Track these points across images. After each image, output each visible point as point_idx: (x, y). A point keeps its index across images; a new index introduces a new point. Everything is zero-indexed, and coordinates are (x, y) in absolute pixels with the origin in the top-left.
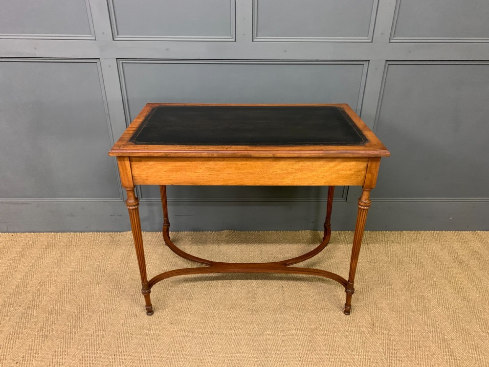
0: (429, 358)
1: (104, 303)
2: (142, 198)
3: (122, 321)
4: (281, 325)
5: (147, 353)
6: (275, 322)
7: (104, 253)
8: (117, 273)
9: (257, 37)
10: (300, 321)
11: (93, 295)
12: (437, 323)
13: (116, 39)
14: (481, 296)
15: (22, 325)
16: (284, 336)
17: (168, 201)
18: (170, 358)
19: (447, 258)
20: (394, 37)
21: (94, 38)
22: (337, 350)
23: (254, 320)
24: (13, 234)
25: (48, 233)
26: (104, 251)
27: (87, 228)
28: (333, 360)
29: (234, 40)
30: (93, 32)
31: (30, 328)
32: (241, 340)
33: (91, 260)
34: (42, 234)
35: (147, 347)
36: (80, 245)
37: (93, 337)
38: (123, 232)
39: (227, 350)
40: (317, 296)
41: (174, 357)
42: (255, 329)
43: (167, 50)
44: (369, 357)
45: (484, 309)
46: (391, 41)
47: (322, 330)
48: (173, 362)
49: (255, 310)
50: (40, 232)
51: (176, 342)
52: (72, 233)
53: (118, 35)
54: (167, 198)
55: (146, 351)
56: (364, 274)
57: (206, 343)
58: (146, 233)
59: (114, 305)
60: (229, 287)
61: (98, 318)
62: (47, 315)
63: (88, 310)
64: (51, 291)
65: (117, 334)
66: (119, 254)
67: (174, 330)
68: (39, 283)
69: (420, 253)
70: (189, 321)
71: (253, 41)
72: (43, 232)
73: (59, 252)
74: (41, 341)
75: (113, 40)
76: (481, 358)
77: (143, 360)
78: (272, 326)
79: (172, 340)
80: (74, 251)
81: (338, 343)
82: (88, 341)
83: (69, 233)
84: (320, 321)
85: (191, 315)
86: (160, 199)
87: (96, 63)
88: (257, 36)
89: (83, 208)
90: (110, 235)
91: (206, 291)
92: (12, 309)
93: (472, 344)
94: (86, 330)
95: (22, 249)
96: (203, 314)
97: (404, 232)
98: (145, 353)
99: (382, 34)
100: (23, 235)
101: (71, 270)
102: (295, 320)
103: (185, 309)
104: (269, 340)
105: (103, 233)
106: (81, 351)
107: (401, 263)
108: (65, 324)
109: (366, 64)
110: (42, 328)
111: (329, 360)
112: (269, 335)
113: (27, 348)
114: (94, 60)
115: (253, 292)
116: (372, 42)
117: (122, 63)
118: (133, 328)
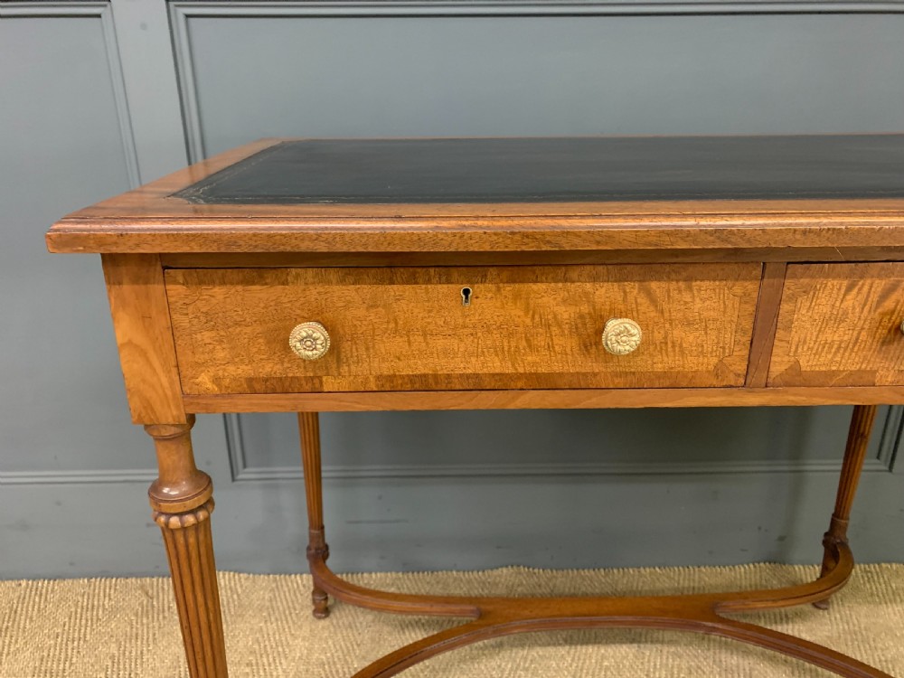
2: (245, 466)
17: (323, 474)
26: (113, 649)
27: (71, 564)
52: (24, 583)
54: (323, 468)
58: (256, 576)
83: (14, 584)
86: (298, 471)
87: (99, 16)
89: (59, 504)
90: (142, 587)
105: (123, 582)
114: (93, 8)
117: (188, 16)
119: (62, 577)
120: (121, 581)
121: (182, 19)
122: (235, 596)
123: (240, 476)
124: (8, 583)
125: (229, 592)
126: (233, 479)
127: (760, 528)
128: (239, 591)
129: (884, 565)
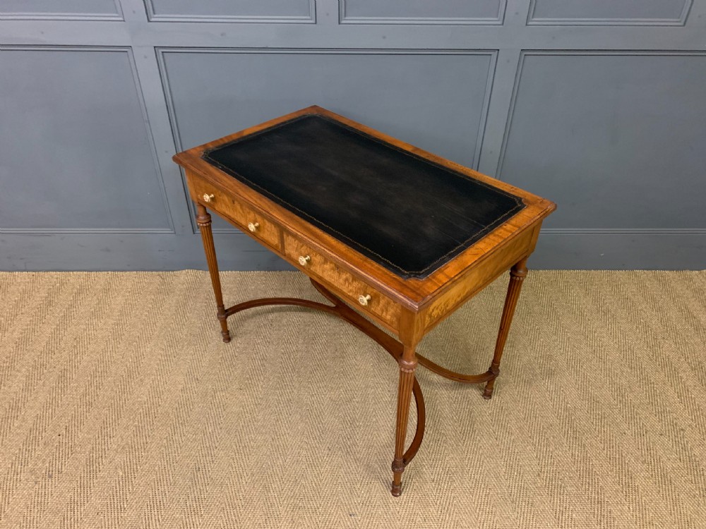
0: (545, 430)
1: (158, 364)
3: (180, 387)
4: (373, 390)
5: (212, 424)
6: (367, 387)
7: (153, 299)
9: (346, 18)
11: (143, 355)
12: (562, 389)
13: (152, 20)
14: (622, 356)
15: (60, 391)
16: (375, 403)
19: (589, 307)
20: (533, 17)
21: (121, 19)
23: (341, 384)
24: (34, 273)
25: (78, 273)
26: (153, 297)
27: (129, 265)
29: (313, 21)
30: (119, 10)
31: (70, 394)
32: (324, 408)
33: (138, 309)
34: (71, 273)
35: (212, 417)
36: (122, 289)
37: (146, 406)
38: (177, 271)
39: (307, 420)
42: (341, 396)
43: (222, 35)
44: (474, 429)
45: (622, 372)
46: (530, 23)
48: (244, 435)
49: (342, 373)
50: (68, 271)
52: (110, 272)
53: (154, 13)
55: (211, 421)
56: (481, 327)
57: (282, 412)
59: (170, 367)
61: (151, 382)
62: (89, 378)
63: (139, 373)
64: (91, 349)
65: (176, 402)
66: (172, 301)
67: (244, 397)
68: (75, 339)
69: (556, 300)
70: (262, 387)
71: (339, 23)
72: (73, 271)
73: (95, 298)
74: (85, 410)
75: (149, 21)
76: (605, 430)
79: (241, 408)
80: (115, 297)
82: (141, 410)
83: (106, 273)
87: (126, 52)
88: (345, 16)
89: (121, 241)
90: (159, 275)
91: (283, 349)
92: (45, 371)
93: (599, 414)
94: (138, 397)
95: (48, 293)
96: (279, 378)
97: (541, 271)
99: (517, 13)
100: (47, 275)
101: (113, 322)
104: (358, 409)
105: (151, 273)
106: (134, 422)
107: (531, 313)
108: (112, 390)
109: (494, 54)
110: (85, 395)
112: (357, 402)
113: (70, 418)
114: (124, 49)
116: (503, 24)
117: (163, 52)
118: (195, 395)
119: (126, 271)
120: (150, 273)
121: (161, 53)
123: (196, 232)
124: (104, 273)
126: (194, 233)
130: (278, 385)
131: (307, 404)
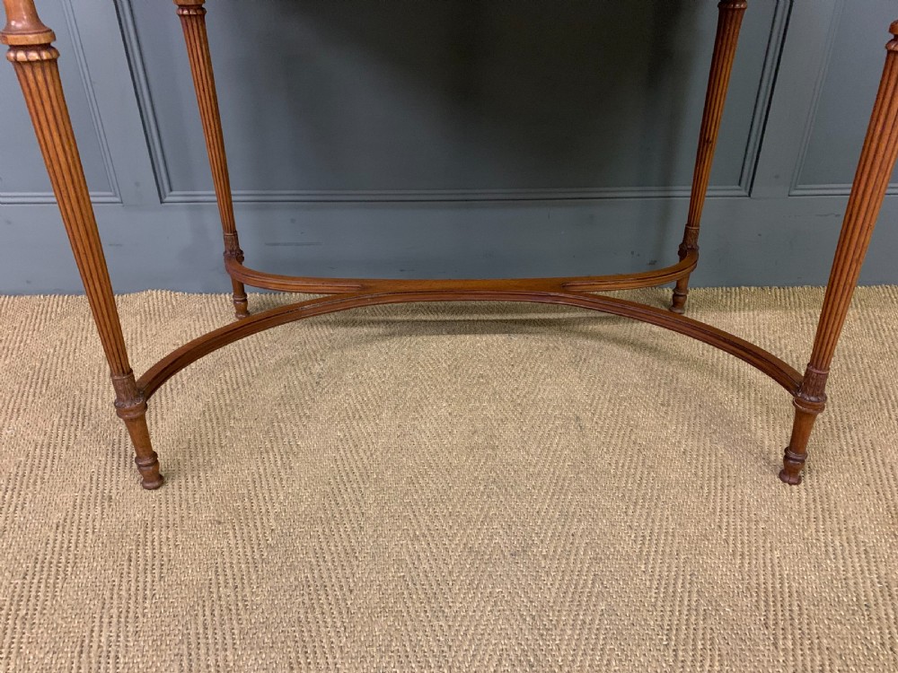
1: (18, 465)
2: (171, 190)
3: (57, 517)
4: (584, 525)
5: (115, 620)
6: (565, 515)
7: (61, 340)
8: (84, 385)
10: (648, 514)
16: (596, 559)
18: (193, 639)
22: (796, 608)
23: (494, 511)
28: (790, 643)
32: (450, 573)
35: (120, 597)
39: (400, 606)
40: (690, 443)
41: (210, 632)
42: (497, 539)
47: (726, 541)
49: (494, 482)
51: (226, 582)
55: (114, 611)
57: (329, 585)
58: (190, 294)
59: (48, 470)
60: (414, 419)
65: (29, 557)
70: (277, 515)
77: (95, 646)
78: (556, 528)
79: (212, 575)
81: (795, 585)
84: (714, 513)
85: (286, 497)
91: (342, 430)
96: (325, 495)
98: (106, 620)
102: (630, 512)
103: (271, 479)
104: (548, 574)
111: (775, 645)
112: (545, 557)
115: (489, 432)
118: (90, 535)
119: (21, 294)
122: (170, 306)
123: (168, 199)
125: (164, 303)
126: (162, 202)
127: (632, 253)
128: (174, 303)
129: (743, 288)
130: (321, 514)
131: (399, 561)
